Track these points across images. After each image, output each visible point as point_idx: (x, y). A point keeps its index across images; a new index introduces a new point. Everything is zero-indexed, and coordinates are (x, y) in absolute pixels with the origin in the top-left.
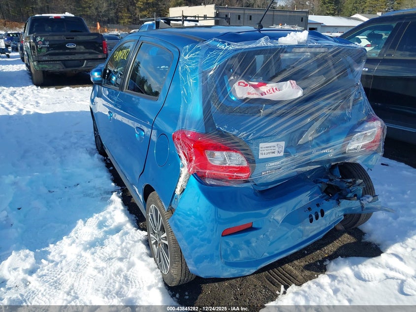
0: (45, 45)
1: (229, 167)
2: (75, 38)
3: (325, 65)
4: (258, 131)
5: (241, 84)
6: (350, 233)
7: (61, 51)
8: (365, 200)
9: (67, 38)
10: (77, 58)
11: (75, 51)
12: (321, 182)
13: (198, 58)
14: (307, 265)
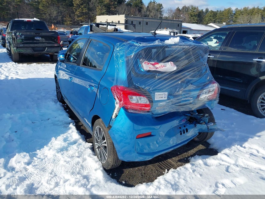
0: (22, 37)
1: (140, 104)
2: (41, 33)
3: (188, 54)
4: (154, 86)
5: (146, 63)
6: (202, 144)
7: (31, 41)
8: (209, 124)
9: (35, 34)
10: (40, 46)
11: (39, 42)
12: (187, 116)
13: (124, 50)
14: (179, 160)
